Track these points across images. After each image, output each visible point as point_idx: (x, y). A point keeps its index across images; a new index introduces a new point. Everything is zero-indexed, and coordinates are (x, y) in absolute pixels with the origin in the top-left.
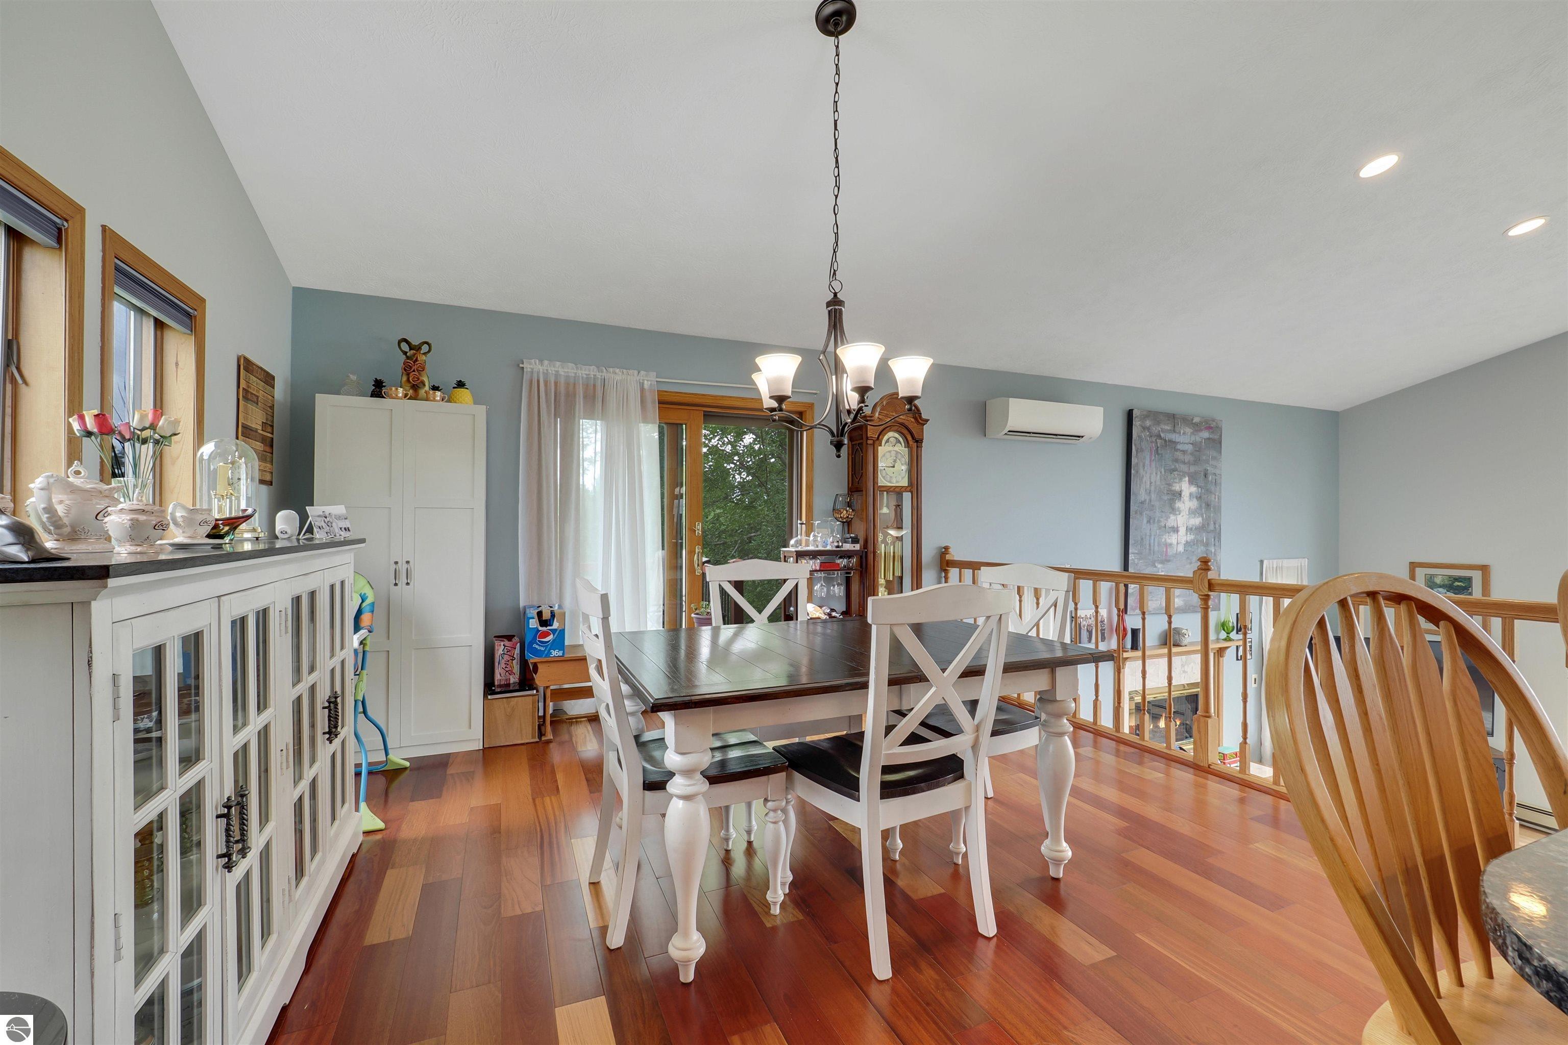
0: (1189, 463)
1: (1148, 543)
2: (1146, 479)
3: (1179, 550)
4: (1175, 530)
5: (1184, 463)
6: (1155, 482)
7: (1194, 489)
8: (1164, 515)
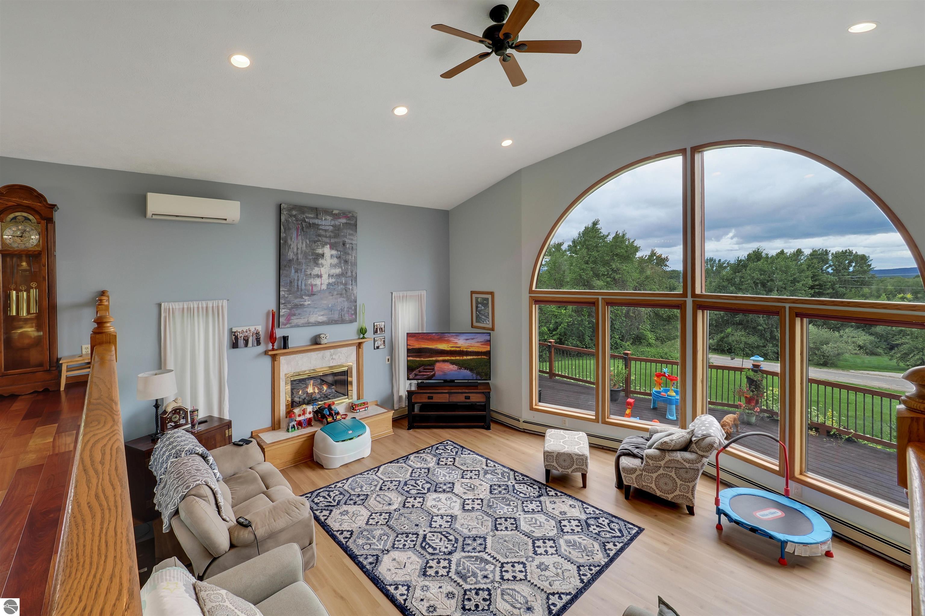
0: (330, 237)
1: (296, 284)
2: (294, 246)
3: (322, 288)
4: (320, 276)
5: (326, 237)
6: (302, 248)
7: (334, 252)
8: (309, 267)
